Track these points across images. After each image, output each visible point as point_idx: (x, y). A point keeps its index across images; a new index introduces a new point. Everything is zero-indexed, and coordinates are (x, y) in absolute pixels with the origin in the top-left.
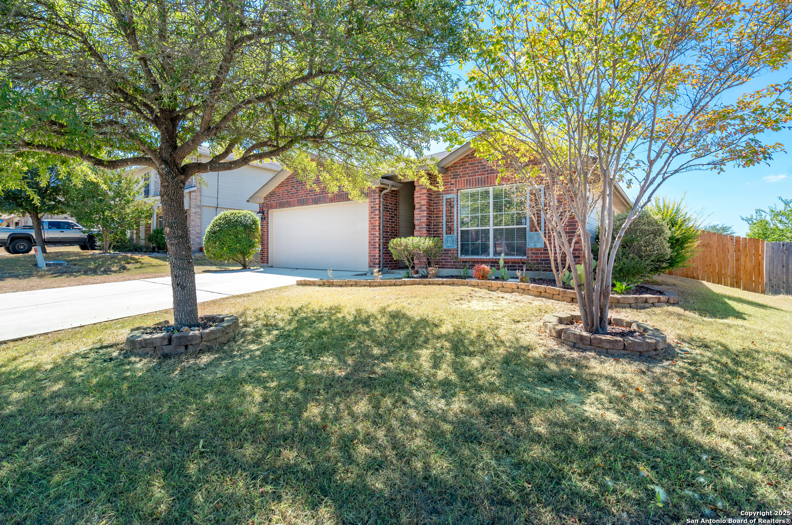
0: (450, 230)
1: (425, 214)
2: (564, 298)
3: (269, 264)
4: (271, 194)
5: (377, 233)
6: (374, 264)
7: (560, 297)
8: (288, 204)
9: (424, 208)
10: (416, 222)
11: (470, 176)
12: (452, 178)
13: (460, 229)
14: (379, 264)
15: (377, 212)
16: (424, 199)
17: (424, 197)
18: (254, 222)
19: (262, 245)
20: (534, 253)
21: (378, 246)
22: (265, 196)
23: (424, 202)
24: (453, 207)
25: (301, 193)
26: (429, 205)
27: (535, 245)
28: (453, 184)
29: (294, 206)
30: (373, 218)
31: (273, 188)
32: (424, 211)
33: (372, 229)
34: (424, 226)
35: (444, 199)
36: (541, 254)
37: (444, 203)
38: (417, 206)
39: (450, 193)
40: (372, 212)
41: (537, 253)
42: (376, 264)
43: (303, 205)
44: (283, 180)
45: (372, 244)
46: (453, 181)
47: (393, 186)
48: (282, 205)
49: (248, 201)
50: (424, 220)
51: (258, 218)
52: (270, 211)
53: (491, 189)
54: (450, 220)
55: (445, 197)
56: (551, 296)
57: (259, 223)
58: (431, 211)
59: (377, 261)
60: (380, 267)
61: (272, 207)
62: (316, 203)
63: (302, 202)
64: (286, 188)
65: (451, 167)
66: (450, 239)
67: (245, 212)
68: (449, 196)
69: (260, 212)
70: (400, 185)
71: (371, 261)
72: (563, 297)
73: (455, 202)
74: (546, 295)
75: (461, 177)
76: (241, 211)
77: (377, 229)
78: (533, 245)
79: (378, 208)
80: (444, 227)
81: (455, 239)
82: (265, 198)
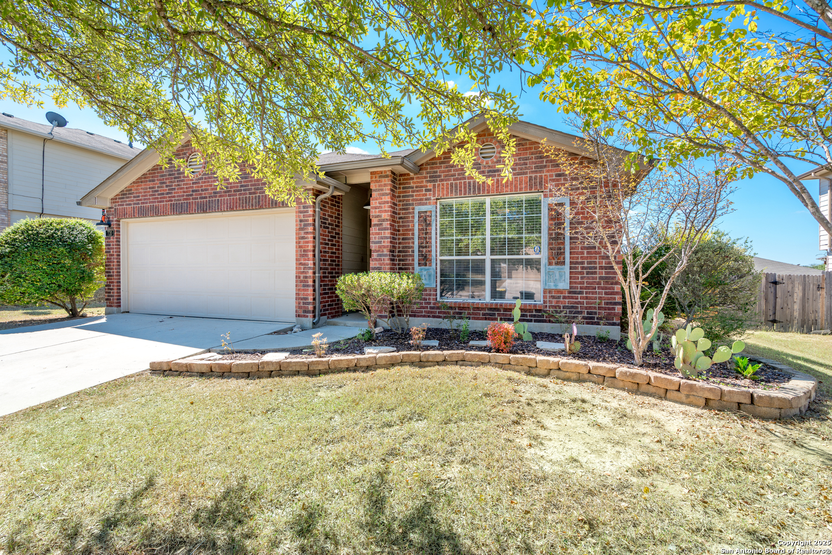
0: (425, 259)
1: (387, 233)
2: (692, 399)
3: (122, 309)
4: (124, 194)
5: (310, 263)
6: (305, 312)
7: (682, 396)
8: (156, 212)
9: (386, 224)
10: (373, 246)
11: (457, 179)
12: (428, 181)
13: (439, 258)
14: (314, 312)
15: (310, 229)
16: (386, 211)
17: (387, 207)
18: (92, 239)
19: (109, 276)
20: (553, 297)
21: (311, 283)
22: (112, 195)
23: (386, 216)
24: (430, 225)
25: (177, 193)
26: (394, 221)
27: (556, 286)
28: (430, 190)
29: (165, 214)
30: (303, 238)
31: (127, 184)
32: (385, 229)
33: (302, 256)
34: (386, 252)
35: (416, 212)
36: (564, 297)
37: (416, 219)
38: (374, 221)
39: (426, 204)
40: (301, 229)
41: (559, 297)
42: (308, 312)
43: (180, 213)
44: (145, 171)
45: (301, 281)
46: (430, 186)
47: (335, 188)
48: (143, 213)
49: (79, 203)
50: (387, 243)
51: (101, 232)
52: (122, 221)
53: (488, 200)
54: (425, 244)
55: (418, 209)
56: (662, 392)
57: (103, 241)
58: (395, 230)
59: (310, 307)
60: (314, 317)
61: (125, 216)
62: (204, 211)
63: (180, 209)
64: (151, 184)
65: (427, 164)
66: (425, 273)
67: (72, 221)
68: (423, 208)
69: (102, 223)
70: (348, 189)
71: (300, 307)
72: (688, 396)
73: (433, 218)
74: (651, 389)
75: (442, 180)
76: (64, 220)
77: (311, 256)
78: (552, 284)
79: (311, 222)
80: (416, 254)
81: (433, 273)
82: (114, 200)
